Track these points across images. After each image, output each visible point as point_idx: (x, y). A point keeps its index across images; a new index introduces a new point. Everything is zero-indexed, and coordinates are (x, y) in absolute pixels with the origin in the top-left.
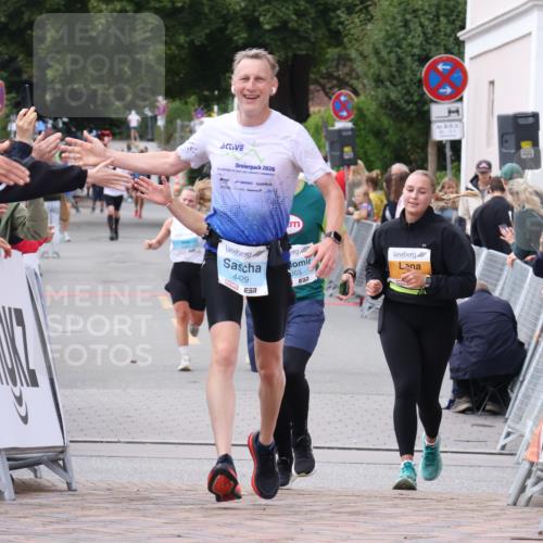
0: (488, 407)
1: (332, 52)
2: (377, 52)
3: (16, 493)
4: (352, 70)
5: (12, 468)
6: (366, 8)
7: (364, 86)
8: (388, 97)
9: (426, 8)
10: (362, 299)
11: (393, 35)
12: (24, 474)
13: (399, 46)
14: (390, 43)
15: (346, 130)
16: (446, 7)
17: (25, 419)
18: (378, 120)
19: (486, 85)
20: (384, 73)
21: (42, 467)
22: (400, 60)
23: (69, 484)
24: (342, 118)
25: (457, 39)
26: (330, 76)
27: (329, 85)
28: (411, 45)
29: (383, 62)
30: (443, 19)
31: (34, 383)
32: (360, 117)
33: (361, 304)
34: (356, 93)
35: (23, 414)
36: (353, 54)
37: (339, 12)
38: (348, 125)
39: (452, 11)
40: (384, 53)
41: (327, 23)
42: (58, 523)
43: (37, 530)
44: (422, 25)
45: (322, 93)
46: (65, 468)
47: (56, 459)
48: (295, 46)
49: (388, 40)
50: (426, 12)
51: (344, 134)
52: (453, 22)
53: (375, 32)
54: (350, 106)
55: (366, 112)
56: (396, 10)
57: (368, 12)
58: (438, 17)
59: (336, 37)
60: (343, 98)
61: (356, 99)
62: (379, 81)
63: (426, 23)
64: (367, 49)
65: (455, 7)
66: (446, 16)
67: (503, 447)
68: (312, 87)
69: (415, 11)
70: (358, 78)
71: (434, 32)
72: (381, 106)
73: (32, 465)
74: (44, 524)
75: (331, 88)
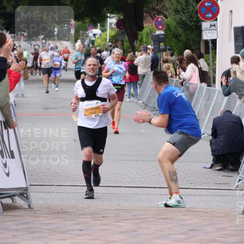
0: (230, 168)
3: (3, 210)
4: (164, 6)
5: (1, 198)
7: (170, 14)
8: (181, 19)
12: (8, 201)
15: (161, 35)
17: (8, 175)
18: (177, 30)
19: (228, 12)
20: (179, 8)
21: (16, 197)
23: (29, 206)
24: (159, 29)
26: (154, 9)
27: (153, 13)
29: (178, 2)
31: (13, 157)
32: (168, 29)
34: (166, 17)
35: (7, 172)
38: (163, 32)
42: (23, 224)
43: (14, 227)
45: (149, 17)
46: (27, 198)
47: (23, 193)
51: (160, 37)
54: (163, 24)
55: (171, 26)
60: (159, 20)
61: (166, 20)
62: (177, 11)
67: (237, 187)
68: (145, 14)
70: (166, 10)
72: (178, 23)
73: (11, 197)
74: (17, 225)
75: (154, 15)
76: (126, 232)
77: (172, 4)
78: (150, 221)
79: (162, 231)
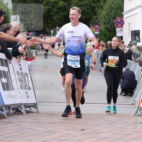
0: (129, 94)
1: (95, 17)
2: (104, 17)
3: (26, 113)
4: (99, 21)
5: (25, 108)
6: (102, 7)
7: (102, 24)
8: (107, 27)
9: (115, 7)
10: (101, 71)
11: (108, 13)
12: (28, 109)
13: (109, 16)
14: (107, 15)
15: (98, 34)
16: (120, 7)
17: (28, 97)
18: (105, 32)
19: (128, 24)
20: (106, 22)
21: (32, 107)
22: (109, 19)
23: (37, 111)
24: (97, 31)
25: (122, 14)
26: (94, 22)
27: (94, 24)
28: (112, 15)
29: (106, 19)
30: (119, 10)
31: (30, 89)
32: (101, 31)
33: (101, 72)
34: (100, 26)
35: (28, 96)
36: (99, 17)
37: (96, 8)
38: (98, 33)
39: (121, 8)
40: (106, 17)
41: (94, 11)
42: (35, 120)
43: (31, 121)
44: (114, 11)
45: (92, 26)
46: (37, 108)
47: (35, 106)
48: (87, 15)
49: (107, 14)
50: (115, 8)
51: (98, 35)
52: (121, 10)
53: (104, 13)
54: (98, 29)
55: (102, 30)
56: (108, 8)
57: (102, 8)
58: (118, 9)
59: (95, 14)
60: (97, 27)
61: (100, 27)
62: (105, 23)
63: (115, 11)
64: (102, 16)
65: (121, 7)
66: (119, 9)
67: (132, 103)
68: (90, 25)
69: (113, 8)
70: (100, 23)
71: (117, 13)
72: (105, 28)
73: (30, 107)
74: (32, 120)
75: (94, 25)
76: (82, 124)
77: (103, 20)
78: (93, 119)
79: (99, 123)
